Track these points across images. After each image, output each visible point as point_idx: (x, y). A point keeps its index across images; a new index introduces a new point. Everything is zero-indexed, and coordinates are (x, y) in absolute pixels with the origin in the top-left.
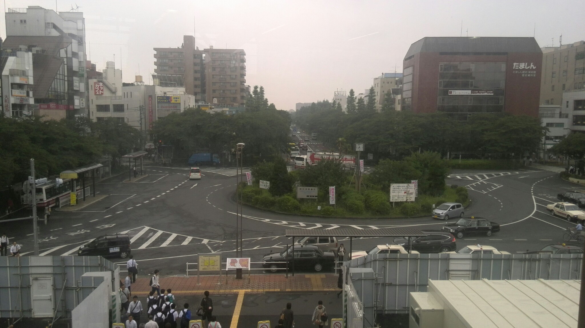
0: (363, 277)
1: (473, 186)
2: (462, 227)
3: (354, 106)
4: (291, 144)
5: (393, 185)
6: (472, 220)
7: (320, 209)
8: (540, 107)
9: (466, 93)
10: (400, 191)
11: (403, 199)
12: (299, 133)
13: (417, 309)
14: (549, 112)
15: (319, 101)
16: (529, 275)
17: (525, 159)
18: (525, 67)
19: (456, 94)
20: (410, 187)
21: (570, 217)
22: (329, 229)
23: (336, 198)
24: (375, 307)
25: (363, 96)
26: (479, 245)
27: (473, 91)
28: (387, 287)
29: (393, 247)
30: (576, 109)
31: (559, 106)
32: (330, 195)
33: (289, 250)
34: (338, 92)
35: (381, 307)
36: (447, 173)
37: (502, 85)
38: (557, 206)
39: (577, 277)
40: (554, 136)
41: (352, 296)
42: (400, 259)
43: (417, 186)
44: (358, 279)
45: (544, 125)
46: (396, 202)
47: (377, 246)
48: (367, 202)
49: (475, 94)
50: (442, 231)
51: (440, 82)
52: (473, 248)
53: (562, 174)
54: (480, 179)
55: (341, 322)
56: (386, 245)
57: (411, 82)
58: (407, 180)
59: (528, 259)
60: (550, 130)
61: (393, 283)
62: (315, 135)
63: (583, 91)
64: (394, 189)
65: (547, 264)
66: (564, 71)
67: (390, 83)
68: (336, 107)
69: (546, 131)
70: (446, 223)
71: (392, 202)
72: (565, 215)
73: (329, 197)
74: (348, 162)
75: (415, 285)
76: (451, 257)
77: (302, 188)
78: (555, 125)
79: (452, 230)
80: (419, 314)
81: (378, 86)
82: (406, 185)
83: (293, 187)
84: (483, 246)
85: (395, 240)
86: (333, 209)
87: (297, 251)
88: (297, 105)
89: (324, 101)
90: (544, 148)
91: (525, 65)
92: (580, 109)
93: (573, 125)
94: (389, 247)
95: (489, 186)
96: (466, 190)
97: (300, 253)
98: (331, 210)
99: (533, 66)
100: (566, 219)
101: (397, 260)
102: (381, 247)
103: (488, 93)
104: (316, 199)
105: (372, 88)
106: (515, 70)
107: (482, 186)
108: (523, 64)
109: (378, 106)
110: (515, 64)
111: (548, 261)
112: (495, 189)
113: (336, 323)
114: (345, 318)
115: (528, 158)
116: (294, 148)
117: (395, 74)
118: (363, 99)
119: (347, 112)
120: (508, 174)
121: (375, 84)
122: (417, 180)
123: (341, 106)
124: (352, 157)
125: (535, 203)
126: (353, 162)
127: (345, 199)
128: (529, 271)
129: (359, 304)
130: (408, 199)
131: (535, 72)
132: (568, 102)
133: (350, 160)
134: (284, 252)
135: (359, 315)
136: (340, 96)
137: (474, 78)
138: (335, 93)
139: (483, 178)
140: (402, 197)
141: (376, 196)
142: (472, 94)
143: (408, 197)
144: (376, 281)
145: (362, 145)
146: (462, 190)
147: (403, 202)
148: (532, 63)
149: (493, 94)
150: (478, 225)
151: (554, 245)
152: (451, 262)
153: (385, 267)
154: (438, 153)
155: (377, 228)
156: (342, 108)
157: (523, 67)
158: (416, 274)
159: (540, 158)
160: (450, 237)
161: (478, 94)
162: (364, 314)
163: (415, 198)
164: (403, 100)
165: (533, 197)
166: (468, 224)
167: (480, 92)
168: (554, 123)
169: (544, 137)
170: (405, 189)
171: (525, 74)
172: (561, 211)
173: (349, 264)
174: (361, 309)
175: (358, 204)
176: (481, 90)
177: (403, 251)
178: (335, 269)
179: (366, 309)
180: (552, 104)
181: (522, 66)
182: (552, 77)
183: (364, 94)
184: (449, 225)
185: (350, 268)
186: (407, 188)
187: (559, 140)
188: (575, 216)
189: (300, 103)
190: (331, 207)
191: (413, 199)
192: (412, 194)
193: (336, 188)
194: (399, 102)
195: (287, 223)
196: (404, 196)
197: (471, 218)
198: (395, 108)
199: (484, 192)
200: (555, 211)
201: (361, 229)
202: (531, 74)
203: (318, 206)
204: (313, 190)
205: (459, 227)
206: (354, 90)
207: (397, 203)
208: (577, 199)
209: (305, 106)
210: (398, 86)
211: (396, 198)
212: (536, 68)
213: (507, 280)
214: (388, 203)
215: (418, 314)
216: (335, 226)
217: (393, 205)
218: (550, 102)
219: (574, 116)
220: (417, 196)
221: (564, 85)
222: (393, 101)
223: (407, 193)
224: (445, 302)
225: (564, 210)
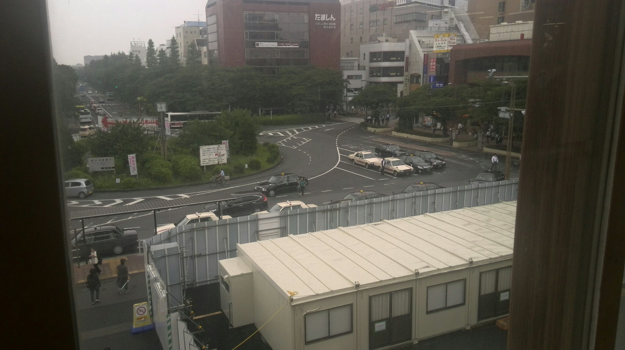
0: (166, 253)
1: (284, 142)
2: (273, 185)
3: (156, 59)
4: (78, 106)
5: (203, 148)
6: (283, 177)
7: (119, 182)
8: (342, 60)
9: (273, 45)
10: (210, 154)
11: (214, 162)
12: (91, 92)
13: (226, 276)
14: (349, 65)
15: (113, 54)
16: (331, 225)
17: (330, 112)
18: (325, 18)
19: (263, 47)
20: (221, 149)
21: (367, 165)
22: (130, 204)
23: (138, 168)
24: (182, 282)
25: (164, 48)
26: (288, 201)
27: (279, 42)
28: (196, 258)
29: (204, 215)
30: (371, 61)
31: (357, 58)
32: (130, 165)
33: (79, 236)
34: (135, 43)
35: (189, 281)
36: (258, 131)
37: (306, 38)
38: (357, 155)
39: (372, 221)
40: (354, 88)
41: (154, 276)
42: (208, 227)
43: (228, 146)
44: (161, 256)
45: (345, 77)
46: (206, 166)
47: (186, 217)
48: (175, 169)
49: (281, 47)
50: (255, 191)
51: (246, 33)
52: (283, 205)
53: (362, 123)
54: (290, 134)
55: (145, 306)
56: (195, 214)
57: (216, 32)
58: (217, 140)
59: (329, 210)
60: (350, 82)
61: (203, 254)
62: (110, 94)
63: (377, 43)
64: (204, 152)
65: (346, 211)
66: (361, 23)
67: (193, 32)
68: (134, 60)
69: (347, 84)
70: (258, 182)
71: (203, 166)
72: (363, 163)
73: (129, 167)
74: (150, 125)
75: (225, 252)
76: (260, 217)
77: (94, 159)
78: (354, 77)
79: (263, 189)
80: (229, 282)
81: (180, 36)
82: (216, 146)
83: (83, 159)
84: (291, 202)
85: (206, 207)
86: (135, 181)
87: (89, 235)
88: (86, 58)
89: (119, 53)
90: (346, 100)
91: (326, 16)
92: (375, 61)
93: (370, 77)
94: (200, 215)
95: (299, 141)
96: (277, 147)
97: (93, 237)
98: (132, 182)
99: (333, 18)
100: (365, 167)
101: (205, 229)
102: (190, 217)
103: (293, 45)
104: (114, 171)
105: (174, 38)
106: (317, 21)
107: (293, 142)
108: (324, 15)
109: (182, 59)
110: (316, 15)
111: (346, 209)
112: (304, 143)
113: (139, 308)
114: (150, 301)
115: (333, 111)
116: (83, 111)
117: (199, 22)
118: (165, 51)
119: (148, 66)
120: (316, 127)
121: (177, 34)
122: (228, 140)
123: (140, 59)
124: (153, 119)
125: (339, 154)
126: (155, 124)
127: (149, 168)
128: (331, 221)
129: (161, 284)
130: (220, 161)
131: (335, 24)
132: (364, 54)
133: (152, 123)
134: (73, 238)
135: (162, 296)
136: (138, 47)
137: (281, 30)
138: (131, 44)
139: (293, 133)
140: (213, 160)
141: (185, 161)
142: (279, 47)
143: (220, 159)
144: (181, 255)
145: (165, 104)
146: (274, 146)
147: (215, 164)
148: (332, 15)
149: (298, 47)
150: (288, 181)
151: (354, 193)
152: (260, 222)
153: (192, 239)
154: (248, 111)
155: (187, 196)
156: (142, 61)
157: (324, 19)
158: (226, 241)
159: (343, 110)
160: (261, 197)
161: (284, 47)
162: (167, 294)
163: (227, 159)
164: (210, 52)
165: (337, 148)
166: (278, 181)
167: (286, 44)
168: (354, 75)
169: (345, 90)
170: (216, 151)
171: (326, 26)
172: (361, 159)
173: (151, 241)
174: (163, 289)
175: (165, 171)
176: (288, 42)
177: (215, 218)
178: (138, 249)
179: (169, 287)
180: (352, 56)
181: (324, 17)
182: (351, 30)
183: (166, 45)
184: (261, 184)
185: (151, 246)
186: (218, 150)
187: (358, 92)
188: (372, 163)
189: (89, 56)
190: (133, 178)
191: (225, 161)
192: (224, 156)
193: (137, 156)
194: (205, 55)
195: (78, 203)
196: (215, 158)
197: (281, 175)
198: (201, 61)
199: (294, 148)
200: (355, 161)
201: (168, 199)
202: (331, 26)
203: (117, 179)
204: (108, 160)
205: (270, 185)
206: (153, 41)
207: (208, 167)
208: (393, 151)
209: (95, 60)
210: (203, 37)
211: (207, 161)
212: (335, 20)
213: (311, 232)
214: (198, 168)
215: (227, 282)
216: (139, 200)
217: (204, 170)
218: (350, 54)
219: (370, 68)
220: (229, 157)
221: (361, 38)
222: (199, 53)
223: (218, 154)
224: (253, 265)
225: (363, 159)
